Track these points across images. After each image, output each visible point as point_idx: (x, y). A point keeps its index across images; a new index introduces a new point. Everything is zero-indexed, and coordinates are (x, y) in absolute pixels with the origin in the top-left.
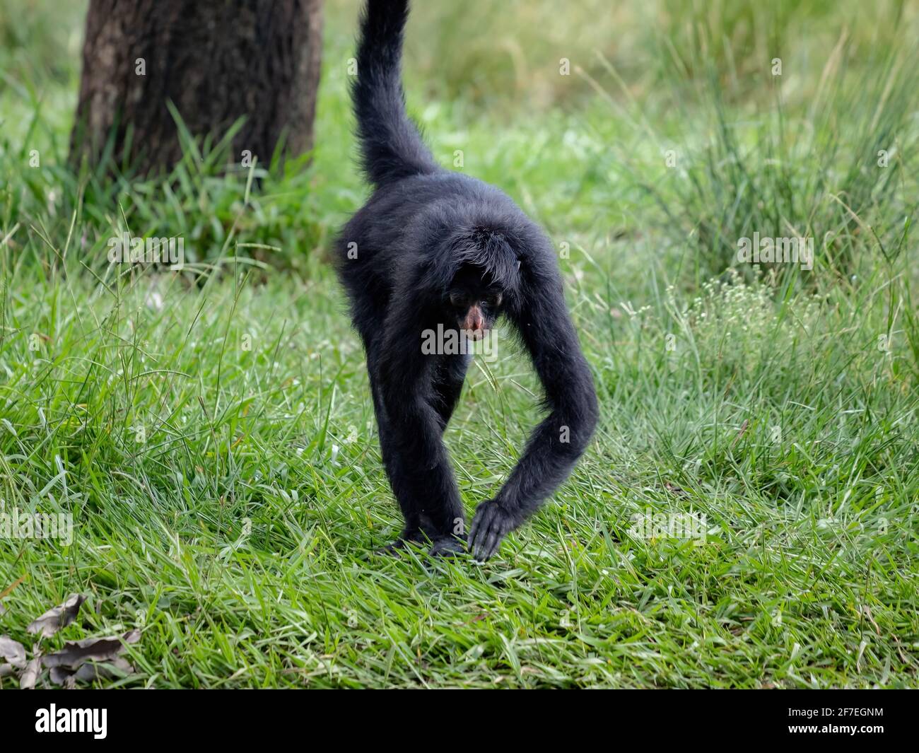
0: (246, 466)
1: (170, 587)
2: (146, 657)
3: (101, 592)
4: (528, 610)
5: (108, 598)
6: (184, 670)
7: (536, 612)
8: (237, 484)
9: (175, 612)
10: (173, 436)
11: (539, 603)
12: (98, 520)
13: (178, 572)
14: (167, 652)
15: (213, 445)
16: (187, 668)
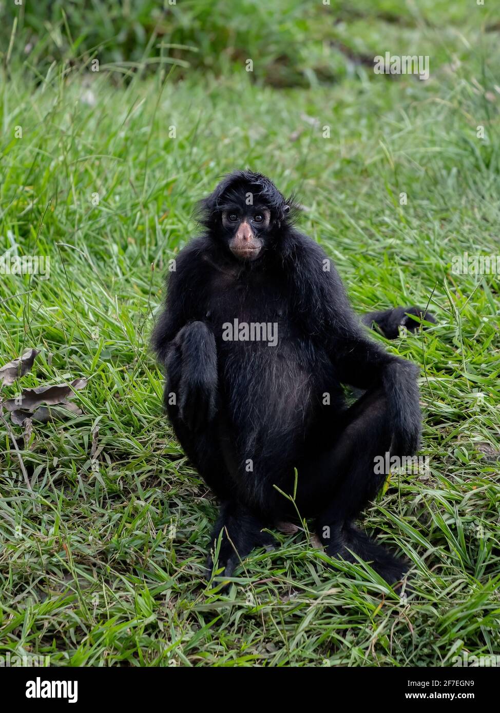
0: (172, 237)
1: (110, 342)
2: (92, 400)
3: (51, 347)
4: (419, 354)
5: (58, 352)
6: (125, 411)
7: (426, 355)
8: (164, 253)
9: (115, 363)
10: (108, 213)
11: (428, 347)
12: (47, 285)
13: (116, 329)
14: (110, 396)
15: (142, 220)
16: (127, 409)
